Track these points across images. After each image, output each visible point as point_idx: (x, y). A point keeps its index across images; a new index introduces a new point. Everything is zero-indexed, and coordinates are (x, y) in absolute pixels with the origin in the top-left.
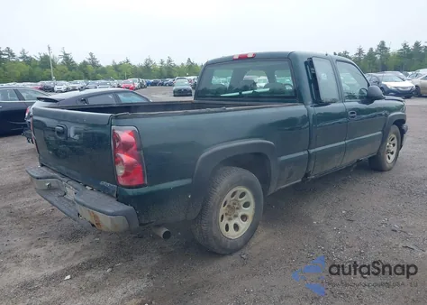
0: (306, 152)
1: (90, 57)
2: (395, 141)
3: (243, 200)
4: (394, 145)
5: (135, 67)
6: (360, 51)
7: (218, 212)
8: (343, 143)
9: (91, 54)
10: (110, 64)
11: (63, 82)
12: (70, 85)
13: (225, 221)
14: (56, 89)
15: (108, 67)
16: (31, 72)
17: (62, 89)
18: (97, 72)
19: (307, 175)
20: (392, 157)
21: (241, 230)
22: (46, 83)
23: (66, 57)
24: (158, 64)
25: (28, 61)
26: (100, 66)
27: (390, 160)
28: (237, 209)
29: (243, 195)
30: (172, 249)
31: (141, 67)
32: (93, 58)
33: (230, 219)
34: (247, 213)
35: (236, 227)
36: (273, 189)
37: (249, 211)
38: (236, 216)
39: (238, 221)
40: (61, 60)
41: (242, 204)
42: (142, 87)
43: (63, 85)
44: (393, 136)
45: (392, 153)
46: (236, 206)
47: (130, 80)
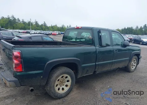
0: (94, 64)
1: (44, 23)
2: (136, 62)
3: (67, 79)
4: (135, 63)
5: (58, 27)
6: (137, 27)
7: (54, 83)
8: (111, 61)
9: (44, 22)
10: (50, 26)
11: (33, 31)
12: (36, 32)
13: (58, 87)
14: (31, 33)
15: (50, 27)
16: (25, 27)
17: (33, 33)
18: (46, 28)
19: (95, 72)
20: (134, 67)
21: (65, 90)
22: (28, 31)
23: (36, 22)
24: (66, 27)
25: (24, 23)
26: (47, 26)
27: (133, 68)
28: (64, 82)
29: (66, 77)
30: (40, 94)
31: (61, 27)
32: (45, 23)
33: (61, 86)
34: (68, 84)
35: (63, 89)
36: (79, 76)
37: (69, 84)
38: (63, 85)
39: (64, 87)
40: (34, 23)
41: (66, 81)
42: (59, 34)
43: (33, 32)
44: (135, 60)
45: (134, 66)
46: (64, 81)
47: (55, 32)
